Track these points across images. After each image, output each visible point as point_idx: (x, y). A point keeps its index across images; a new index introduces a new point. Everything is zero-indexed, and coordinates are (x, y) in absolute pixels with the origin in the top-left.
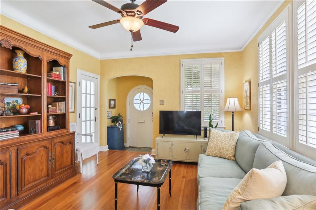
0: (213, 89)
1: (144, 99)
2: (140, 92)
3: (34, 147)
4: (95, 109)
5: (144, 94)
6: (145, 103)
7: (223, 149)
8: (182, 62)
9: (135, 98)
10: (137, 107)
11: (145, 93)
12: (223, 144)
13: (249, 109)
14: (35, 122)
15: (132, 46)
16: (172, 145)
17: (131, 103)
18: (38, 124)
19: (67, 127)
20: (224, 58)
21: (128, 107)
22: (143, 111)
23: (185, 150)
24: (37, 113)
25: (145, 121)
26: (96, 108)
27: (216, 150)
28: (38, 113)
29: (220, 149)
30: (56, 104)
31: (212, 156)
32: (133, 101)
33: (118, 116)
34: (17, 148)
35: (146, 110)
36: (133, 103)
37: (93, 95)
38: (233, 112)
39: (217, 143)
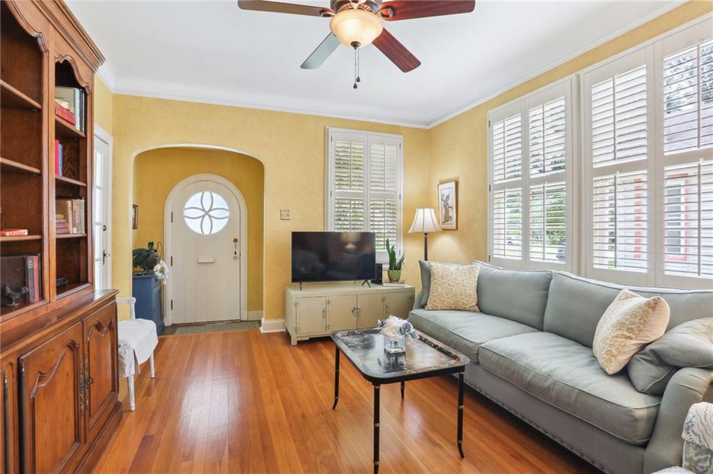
0: (387, 191)
1: (213, 208)
2: (203, 191)
3: (53, 350)
4: (102, 230)
5: (213, 194)
6: (215, 216)
7: (461, 295)
8: (330, 133)
9: (188, 203)
10: (194, 225)
11: (214, 192)
12: (461, 286)
13: (455, 228)
14: (24, 262)
15: (358, 80)
16: (328, 302)
17: (177, 217)
18: (33, 269)
19: (89, 280)
20: (402, 136)
21: (168, 225)
22: (211, 236)
23: (353, 311)
24: (25, 232)
25: (215, 259)
26: (104, 226)
27: (448, 298)
28: (29, 234)
29: (455, 295)
30: (66, 206)
31: (442, 310)
32: (182, 212)
33: (146, 247)
34: (19, 359)
35: (218, 233)
36: (183, 217)
37: (99, 188)
38: (426, 234)
39: (450, 285)
